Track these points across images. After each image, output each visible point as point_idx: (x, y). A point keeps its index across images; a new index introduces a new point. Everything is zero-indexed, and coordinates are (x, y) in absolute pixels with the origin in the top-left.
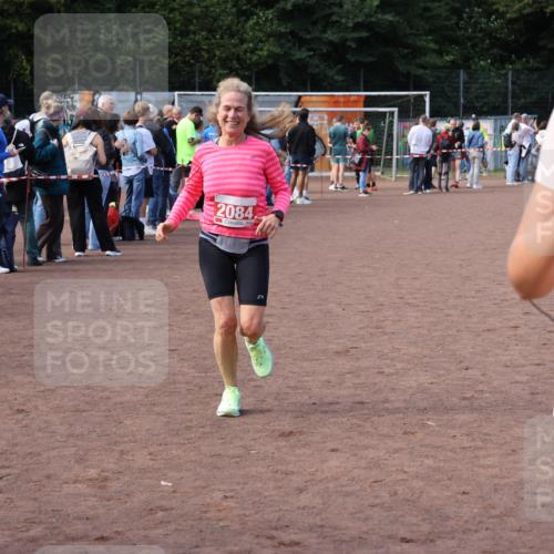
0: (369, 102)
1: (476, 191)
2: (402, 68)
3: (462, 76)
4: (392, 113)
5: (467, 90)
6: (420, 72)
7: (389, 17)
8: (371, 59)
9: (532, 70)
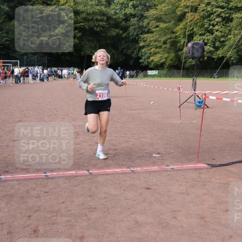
0: (3, 63)
1: (32, 84)
2: (11, 55)
3: (25, 57)
4: (10, 66)
5: (26, 61)
6: (16, 56)
7: (8, 43)
8: (3, 53)
9: (41, 56)
